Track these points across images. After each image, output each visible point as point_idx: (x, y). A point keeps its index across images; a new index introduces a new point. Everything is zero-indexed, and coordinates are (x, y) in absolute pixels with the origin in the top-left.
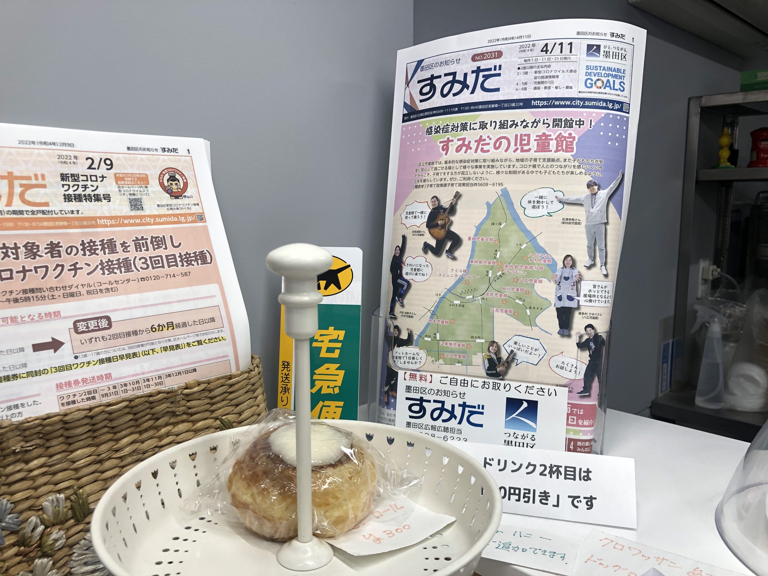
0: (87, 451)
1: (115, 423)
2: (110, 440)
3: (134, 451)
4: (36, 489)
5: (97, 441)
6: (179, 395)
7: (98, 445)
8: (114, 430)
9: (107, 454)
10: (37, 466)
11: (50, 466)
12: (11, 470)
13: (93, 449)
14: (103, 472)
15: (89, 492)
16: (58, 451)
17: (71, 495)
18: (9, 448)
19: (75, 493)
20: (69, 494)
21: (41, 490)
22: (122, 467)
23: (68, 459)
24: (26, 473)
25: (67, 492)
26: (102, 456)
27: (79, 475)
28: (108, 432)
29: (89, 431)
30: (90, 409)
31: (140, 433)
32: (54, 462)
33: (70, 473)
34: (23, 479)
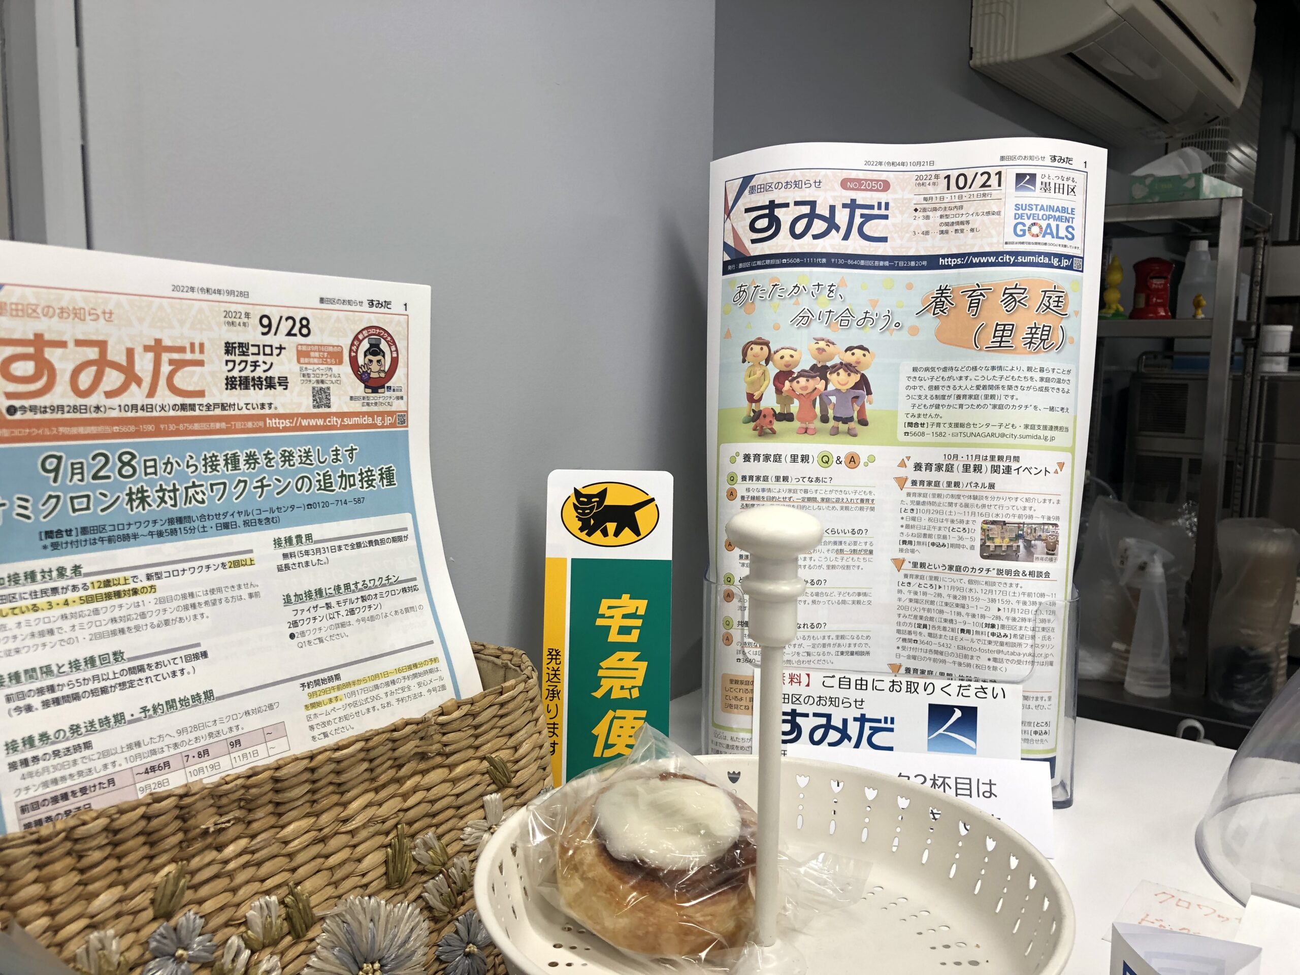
0: (304, 824)
1: (344, 777)
2: (336, 804)
3: (370, 820)
4: (234, 891)
5: (317, 807)
6: (432, 725)
7: (318, 815)
8: (340, 788)
9: (332, 826)
10: (235, 853)
11: (253, 852)
12: (198, 862)
13: (312, 820)
14: (327, 857)
15: (310, 889)
16: (263, 828)
17: (286, 896)
18: (198, 827)
19: (291, 893)
20: (283, 895)
21: (241, 892)
22: (355, 846)
23: (278, 840)
24: (221, 866)
25: (279, 891)
26: (326, 831)
27: (294, 864)
28: (334, 793)
29: (308, 792)
30: (312, 757)
31: (377, 790)
32: (258, 846)
33: (280, 862)
34: (216, 876)
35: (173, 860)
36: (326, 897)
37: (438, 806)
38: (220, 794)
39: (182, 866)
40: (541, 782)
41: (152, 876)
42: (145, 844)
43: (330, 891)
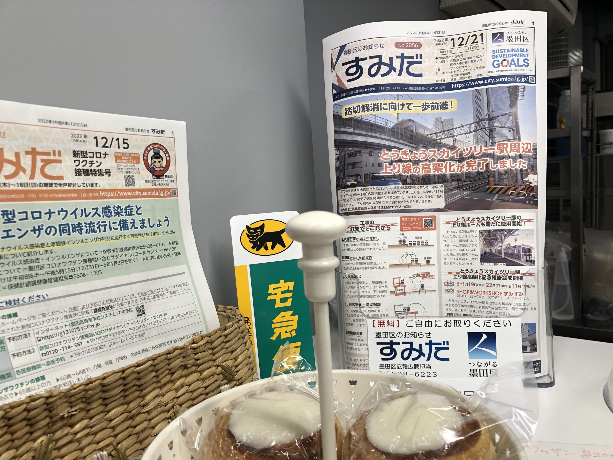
0: (120, 409)
1: (142, 382)
2: (138, 397)
3: (158, 405)
4: (82, 449)
5: (127, 399)
6: (189, 350)
7: (128, 403)
8: (140, 388)
9: (137, 409)
10: (81, 428)
11: (91, 427)
12: (59, 434)
13: (125, 406)
14: (135, 427)
15: (126, 446)
16: (97, 413)
17: (112, 451)
18: (58, 415)
19: (115, 449)
20: (110, 451)
21: (86, 450)
22: (150, 420)
23: (106, 419)
24: (73, 436)
25: (108, 449)
26: (133, 412)
27: (115, 432)
28: (136, 390)
29: (122, 391)
30: (123, 371)
31: (161, 388)
32: (94, 423)
33: (107, 432)
34: (71, 442)
35: (44, 434)
36: (135, 450)
37: (196, 394)
38: (70, 395)
39: (50, 437)
40: (251, 376)
41: (32, 443)
42: (27, 425)
43: (137, 446)
